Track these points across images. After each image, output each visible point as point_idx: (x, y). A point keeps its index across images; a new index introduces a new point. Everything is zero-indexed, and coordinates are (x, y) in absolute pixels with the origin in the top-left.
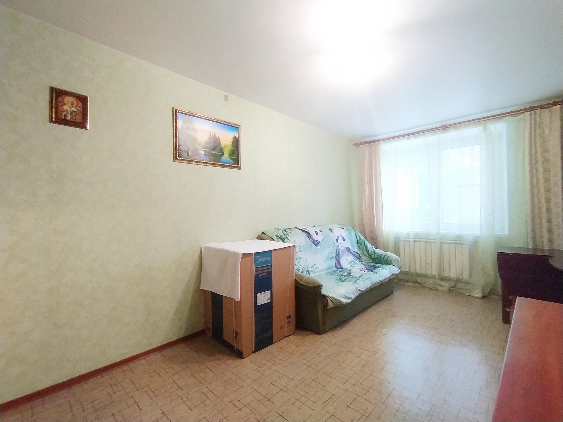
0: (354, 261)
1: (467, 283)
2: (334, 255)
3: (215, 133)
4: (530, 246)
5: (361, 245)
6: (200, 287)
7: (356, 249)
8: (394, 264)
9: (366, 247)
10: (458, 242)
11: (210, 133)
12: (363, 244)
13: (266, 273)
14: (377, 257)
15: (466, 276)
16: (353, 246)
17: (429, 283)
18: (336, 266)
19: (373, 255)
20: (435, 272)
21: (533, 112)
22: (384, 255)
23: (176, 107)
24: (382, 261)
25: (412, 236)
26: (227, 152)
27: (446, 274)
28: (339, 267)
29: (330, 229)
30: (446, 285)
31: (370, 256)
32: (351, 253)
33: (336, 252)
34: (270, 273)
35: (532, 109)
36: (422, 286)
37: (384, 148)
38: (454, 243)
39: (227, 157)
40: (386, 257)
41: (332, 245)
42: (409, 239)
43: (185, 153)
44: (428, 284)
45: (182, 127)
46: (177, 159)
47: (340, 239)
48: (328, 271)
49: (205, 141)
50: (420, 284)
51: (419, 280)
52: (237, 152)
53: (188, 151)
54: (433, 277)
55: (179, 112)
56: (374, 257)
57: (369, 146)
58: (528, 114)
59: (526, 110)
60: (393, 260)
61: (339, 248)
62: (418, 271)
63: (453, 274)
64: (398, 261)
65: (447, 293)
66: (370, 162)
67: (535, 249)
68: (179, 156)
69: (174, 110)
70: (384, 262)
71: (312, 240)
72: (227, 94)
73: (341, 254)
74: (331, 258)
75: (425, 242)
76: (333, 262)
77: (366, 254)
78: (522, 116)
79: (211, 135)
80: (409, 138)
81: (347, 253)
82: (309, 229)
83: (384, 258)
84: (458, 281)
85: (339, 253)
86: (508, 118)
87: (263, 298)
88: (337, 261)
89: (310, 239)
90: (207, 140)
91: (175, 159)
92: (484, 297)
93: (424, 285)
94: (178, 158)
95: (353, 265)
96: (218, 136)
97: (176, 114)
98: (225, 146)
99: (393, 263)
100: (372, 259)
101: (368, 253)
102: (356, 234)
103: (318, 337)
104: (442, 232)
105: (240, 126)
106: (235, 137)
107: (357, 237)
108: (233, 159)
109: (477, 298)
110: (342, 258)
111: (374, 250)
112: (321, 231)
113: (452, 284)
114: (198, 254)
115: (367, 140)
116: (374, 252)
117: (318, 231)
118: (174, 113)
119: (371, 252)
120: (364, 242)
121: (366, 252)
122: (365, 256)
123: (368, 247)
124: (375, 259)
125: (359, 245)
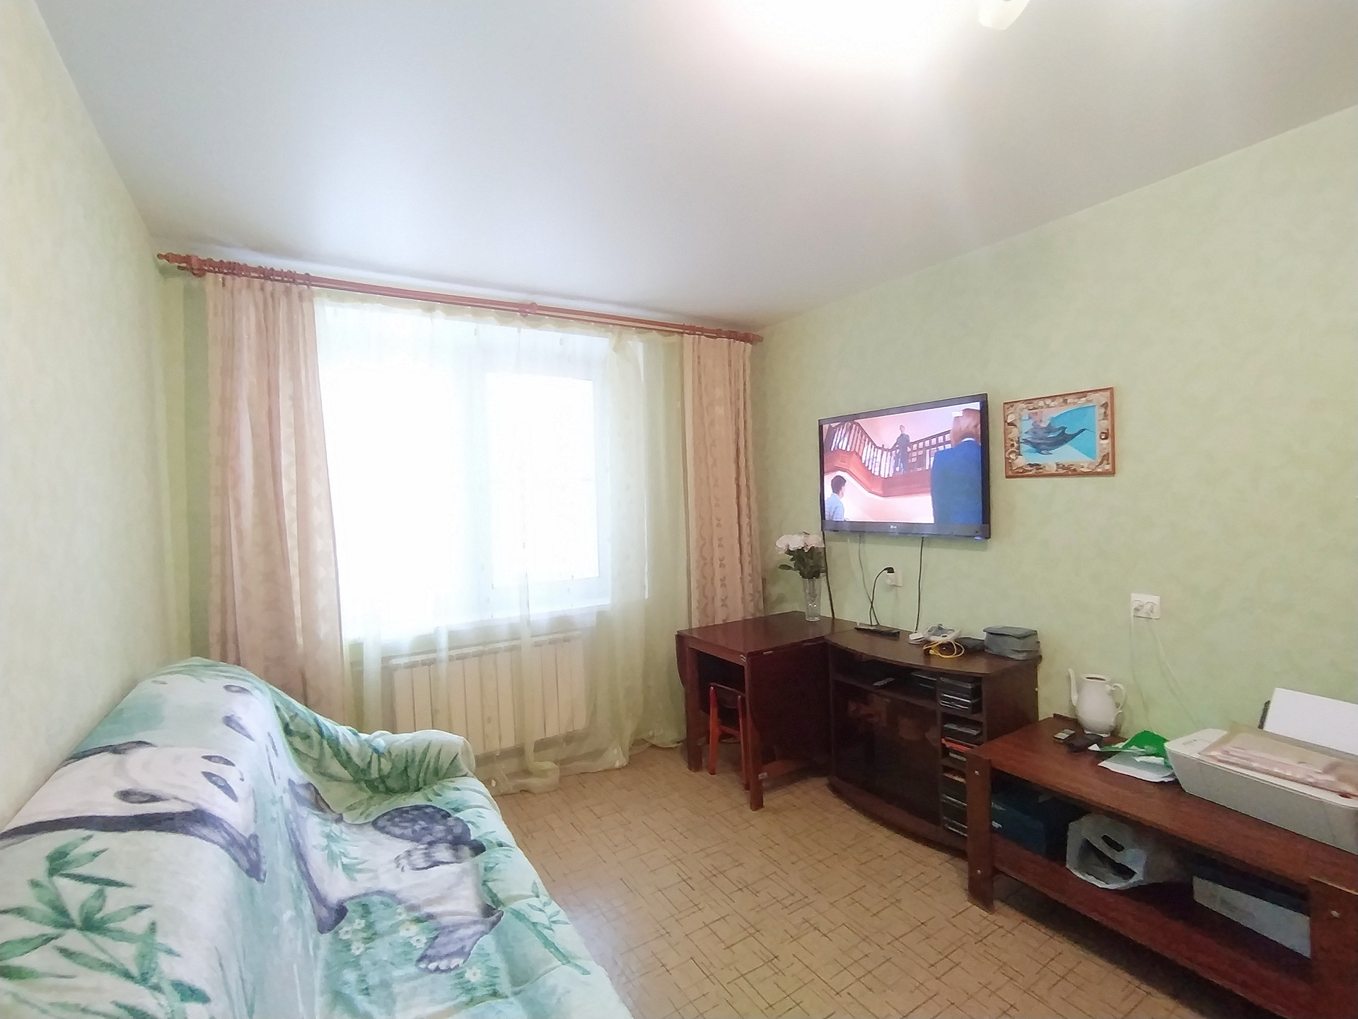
1: (587, 737)
5: (307, 738)
8: (465, 769)
9: (334, 743)
10: (560, 634)
12: (315, 736)
14: (392, 767)
15: (582, 719)
21: (695, 337)
22: (420, 751)
24: (413, 777)
25: (443, 643)
28: (325, 914)
30: (553, 768)
31: (360, 775)
38: (551, 642)
40: (433, 752)
47: (272, 755)
58: (688, 339)
59: (685, 329)
60: (460, 757)
70: (421, 778)
73: (298, 835)
77: (344, 773)
78: (676, 338)
81: (299, 808)
86: (655, 336)
88: (311, 890)
92: (630, 761)
99: (462, 765)
100: (368, 781)
101: (346, 761)
107: (279, 712)
109: (619, 770)
110: (307, 855)
111: (368, 742)
116: (376, 750)
119: (360, 753)
120: (312, 722)
121: (335, 767)
122: (338, 779)
123: (341, 739)
124: (382, 779)
125: (297, 741)
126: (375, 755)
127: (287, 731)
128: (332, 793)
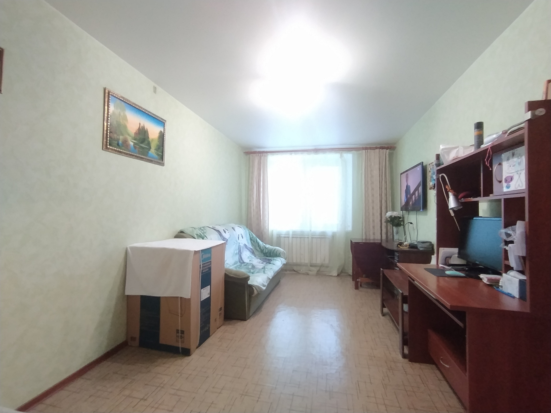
0: (251, 256)
1: (327, 267)
2: (237, 251)
3: (144, 125)
4: (364, 238)
5: (254, 241)
6: (125, 294)
7: (250, 246)
8: (282, 257)
9: (258, 243)
10: (323, 236)
11: (140, 124)
12: (255, 241)
13: (207, 269)
14: (268, 251)
15: (327, 262)
16: (248, 243)
17: (303, 270)
18: (240, 262)
19: (264, 250)
20: (307, 261)
21: (366, 150)
22: (273, 250)
23: (109, 88)
24: (271, 254)
25: (291, 233)
26: (153, 146)
27: (314, 262)
28: (242, 262)
29: (232, 228)
30: (315, 270)
31: (262, 251)
32: (248, 249)
33: (238, 249)
34: (210, 269)
35: (366, 149)
36: (297, 272)
37: (271, 159)
38: (319, 238)
39: (153, 151)
40: (276, 251)
41: (236, 242)
42: (288, 236)
43: (114, 142)
44: (301, 270)
45: (113, 112)
46: (107, 148)
47: (240, 237)
48: (236, 265)
49: (135, 131)
50: (296, 272)
51: (295, 268)
52: (162, 147)
53: (118, 140)
54: (306, 265)
55: (112, 95)
56: (265, 251)
57: (259, 155)
58: (364, 151)
59: (363, 149)
60: (281, 253)
61: (240, 245)
62: (295, 261)
63: (319, 261)
64: (284, 253)
65: (316, 276)
66: (259, 169)
67: (366, 239)
68: (110, 145)
69: (107, 91)
70: (273, 255)
71: (222, 238)
72: (156, 86)
73: (241, 250)
74: (236, 254)
75: (300, 238)
76: (237, 258)
77: (259, 250)
78: (361, 152)
79: (141, 127)
80: (291, 154)
81: (245, 249)
82: (218, 228)
83: (273, 252)
84: (322, 266)
85: (240, 250)
86: (354, 152)
87: (205, 293)
88: (240, 257)
89: (221, 237)
90: (136, 131)
91: (104, 147)
92: (338, 275)
93: (299, 272)
94: (109, 147)
95: (251, 260)
96: (147, 129)
97: (109, 97)
98: (153, 140)
99: (281, 255)
100: (264, 253)
101: (260, 248)
102: (249, 233)
103: (245, 323)
104: (313, 230)
105: (166, 121)
106: (161, 132)
107: (250, 235)
108: (158, 155)
109: (334, 276)
110: (243, 254)
111: (265, 246)
112: (227, 230)
113: (318, 268)
114: (122, 256)
115: (258, 150)
116: (265, 247)
117: (225, 230)
118: (107, 94)
119: (263, 247)
120: (256, 239)
121: (258, 248)
122: (258, 251)
123: (260, 244)
124: (266, 253)
125: (252, 241)
126: (265, 248)
127: (251, 240)
128: (257, 253)
